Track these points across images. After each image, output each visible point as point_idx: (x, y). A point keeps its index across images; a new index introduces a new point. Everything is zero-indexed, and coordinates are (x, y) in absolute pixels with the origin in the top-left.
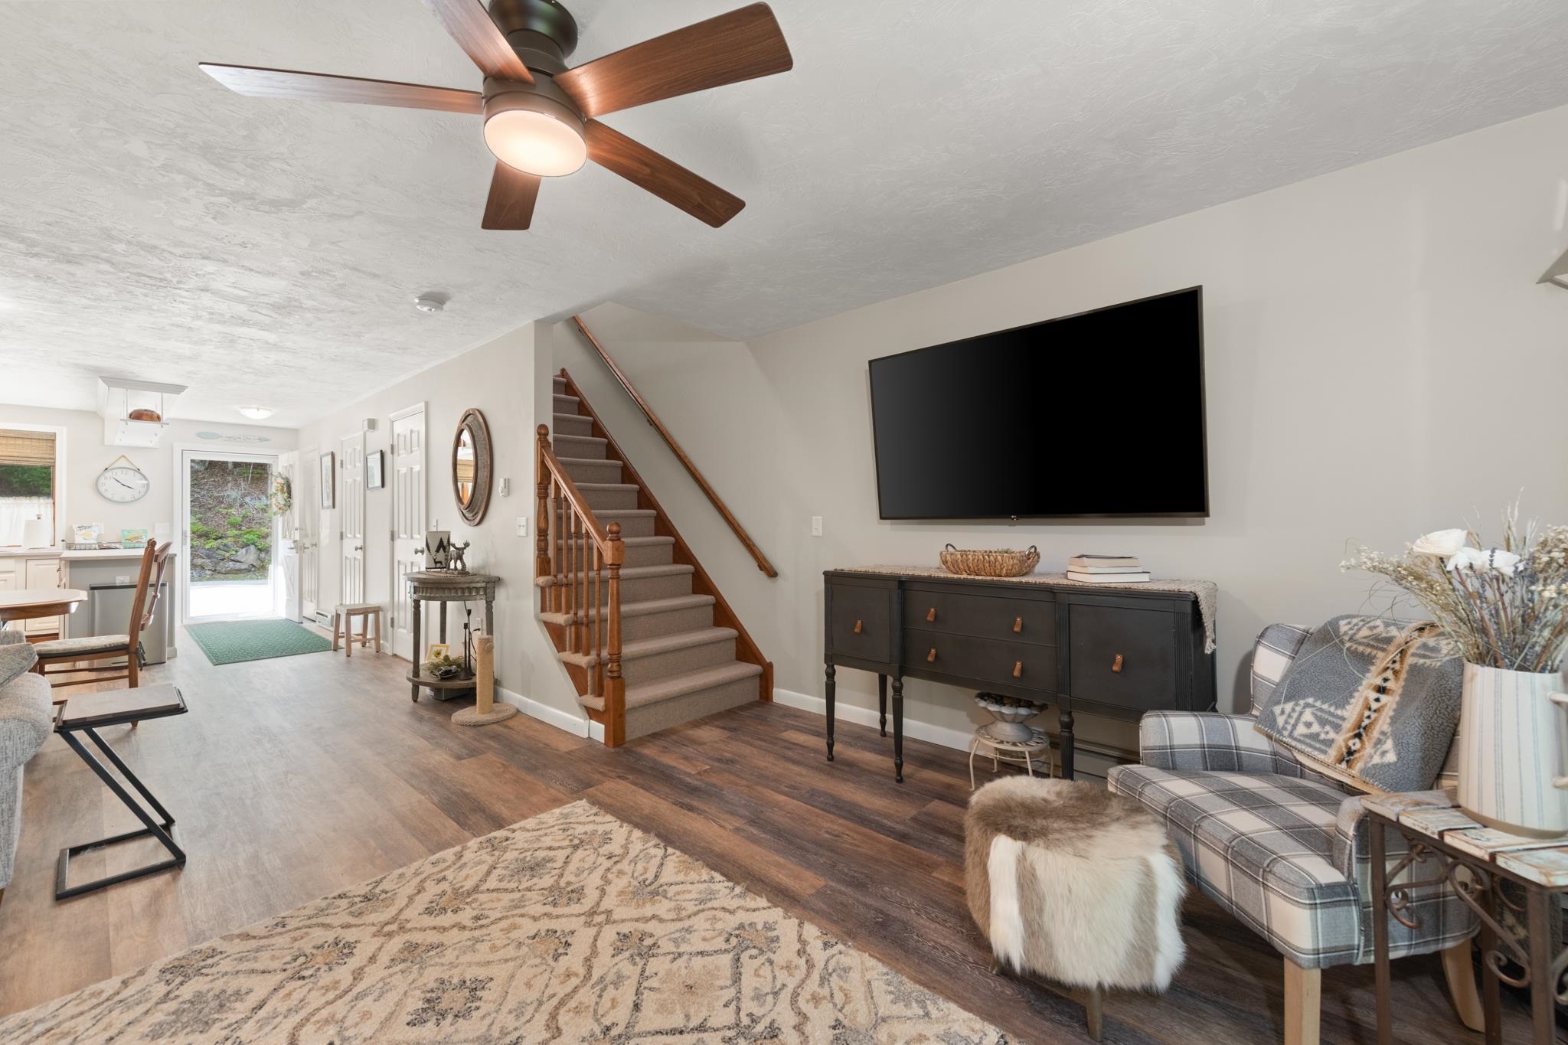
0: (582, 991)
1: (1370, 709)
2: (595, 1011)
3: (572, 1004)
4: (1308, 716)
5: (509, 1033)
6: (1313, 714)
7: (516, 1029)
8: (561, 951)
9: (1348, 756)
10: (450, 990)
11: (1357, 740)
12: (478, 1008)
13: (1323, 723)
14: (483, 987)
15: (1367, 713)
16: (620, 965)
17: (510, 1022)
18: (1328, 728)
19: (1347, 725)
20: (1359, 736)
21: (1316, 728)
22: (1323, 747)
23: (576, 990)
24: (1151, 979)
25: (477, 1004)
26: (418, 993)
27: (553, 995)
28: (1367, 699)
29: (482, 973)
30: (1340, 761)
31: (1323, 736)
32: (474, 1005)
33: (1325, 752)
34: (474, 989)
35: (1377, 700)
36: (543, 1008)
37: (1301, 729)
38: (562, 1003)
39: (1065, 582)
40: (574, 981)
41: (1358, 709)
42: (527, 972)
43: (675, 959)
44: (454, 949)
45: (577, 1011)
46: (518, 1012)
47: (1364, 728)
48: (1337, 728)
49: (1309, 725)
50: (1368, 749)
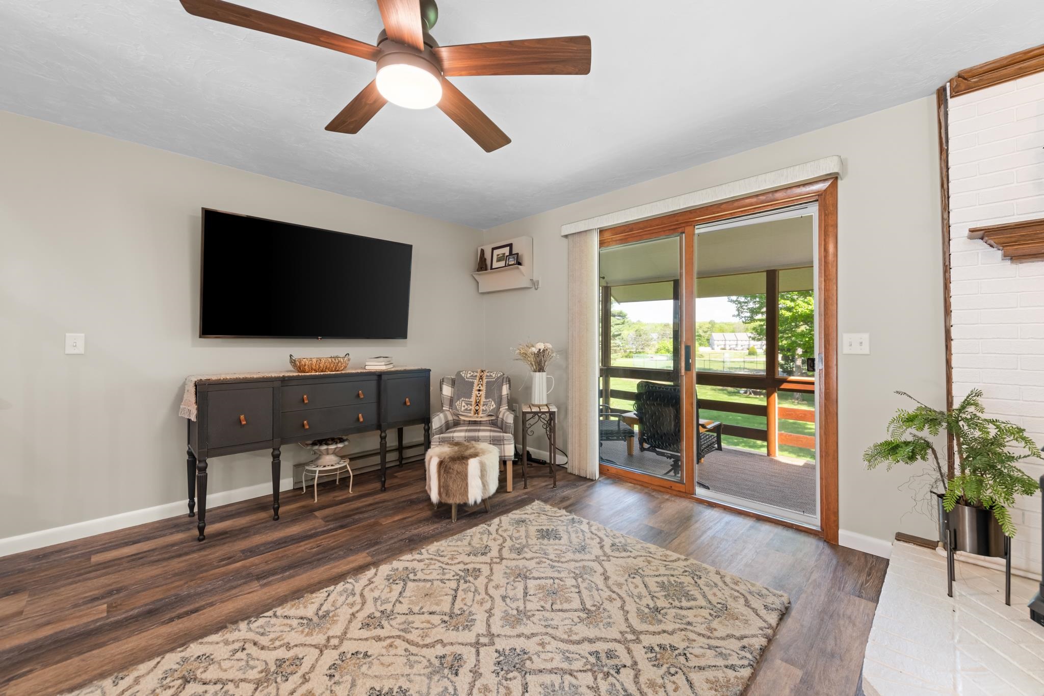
1: (477, 397)
4: (463, 404)
6: (464, 402)
9: (477, 412)
13: (467, 404)
18: (469, 406)
19: (473, 403)
20: (477, 405)
21: (466, 407)
28: (476, 394)
31: (469, 409)
35: (479, 393)
37: (463, 408)
39: (365, 371)
41: (474, 398)
47: (478, 402)
48: (471, 405)
49: (464, 406)
50: (482, 408)
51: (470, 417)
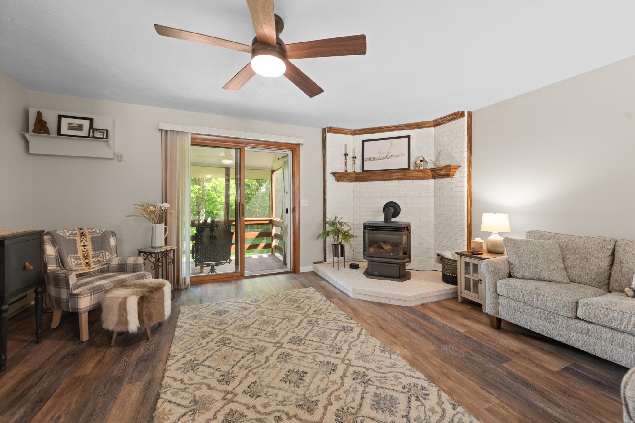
0: (254, 367)
1: (84, 251)
2: (254, 360)
3: (259, 364)
4: (73, 260)
5: (279, 361)
6: (74, 259)
7: (277, 362)
8: (253, 385)
9: (87, 264)
10: (294, 381)
11: (87, 260)
12: (286, 372)
13: (76, 260)
14: (284, 378)
15: (84, 253)
16: (238, 371)
17: (278, 365)
18: (78, 261)
19: (81, 257)
20: (86, 258)
21: (76, 262)
22: (81, 266)
23: (256, 368)
24: (127, 328)
25: (286, 373)
26: (305, 384)
27: (263, 368)
28: (82, 250)
29: (283, 385)
30: (87, 266)
31: (78, 263)
32: (288, 373)
33: (82, 266)
34: (286, 379)
35: (85, 248)
36: (268, 365)
37: (74, 264)
38: (262, 365)
40: (254, 371)
41: (81, 253)
42: (268, 380)
43: (220, 368)
44: (292, 401)
45: (259, 361)
46: (275, 367)
47: (87, 256)
48: (80, 259)
49: (74, 262)
50: (92, 260)
51: (81, 270)
